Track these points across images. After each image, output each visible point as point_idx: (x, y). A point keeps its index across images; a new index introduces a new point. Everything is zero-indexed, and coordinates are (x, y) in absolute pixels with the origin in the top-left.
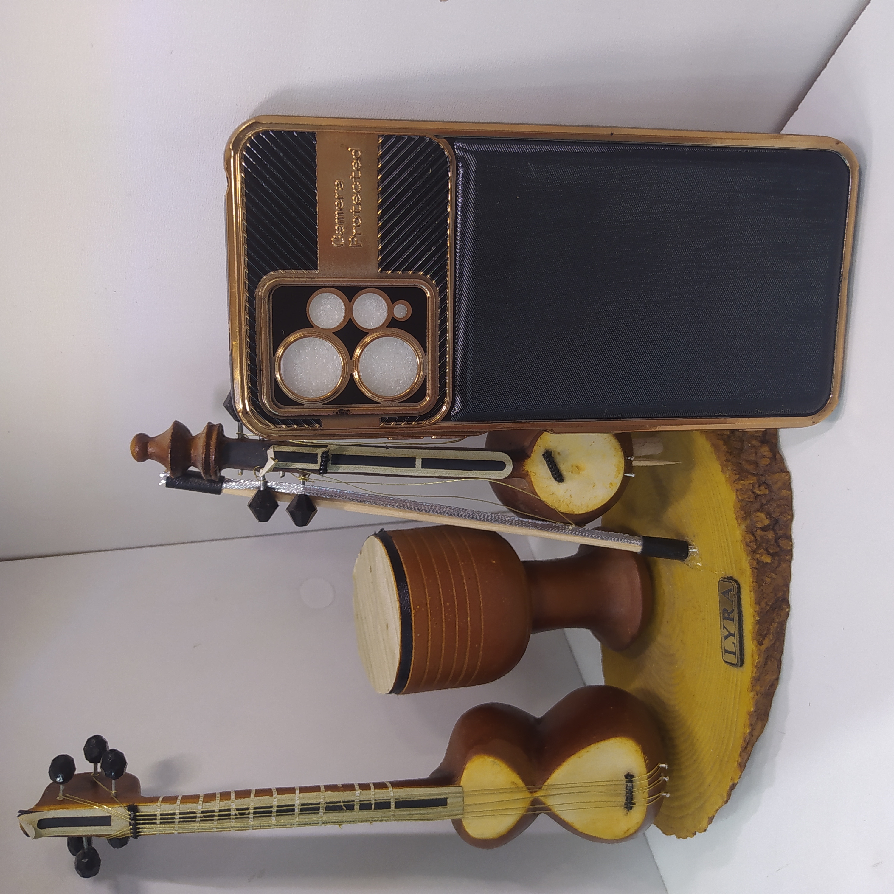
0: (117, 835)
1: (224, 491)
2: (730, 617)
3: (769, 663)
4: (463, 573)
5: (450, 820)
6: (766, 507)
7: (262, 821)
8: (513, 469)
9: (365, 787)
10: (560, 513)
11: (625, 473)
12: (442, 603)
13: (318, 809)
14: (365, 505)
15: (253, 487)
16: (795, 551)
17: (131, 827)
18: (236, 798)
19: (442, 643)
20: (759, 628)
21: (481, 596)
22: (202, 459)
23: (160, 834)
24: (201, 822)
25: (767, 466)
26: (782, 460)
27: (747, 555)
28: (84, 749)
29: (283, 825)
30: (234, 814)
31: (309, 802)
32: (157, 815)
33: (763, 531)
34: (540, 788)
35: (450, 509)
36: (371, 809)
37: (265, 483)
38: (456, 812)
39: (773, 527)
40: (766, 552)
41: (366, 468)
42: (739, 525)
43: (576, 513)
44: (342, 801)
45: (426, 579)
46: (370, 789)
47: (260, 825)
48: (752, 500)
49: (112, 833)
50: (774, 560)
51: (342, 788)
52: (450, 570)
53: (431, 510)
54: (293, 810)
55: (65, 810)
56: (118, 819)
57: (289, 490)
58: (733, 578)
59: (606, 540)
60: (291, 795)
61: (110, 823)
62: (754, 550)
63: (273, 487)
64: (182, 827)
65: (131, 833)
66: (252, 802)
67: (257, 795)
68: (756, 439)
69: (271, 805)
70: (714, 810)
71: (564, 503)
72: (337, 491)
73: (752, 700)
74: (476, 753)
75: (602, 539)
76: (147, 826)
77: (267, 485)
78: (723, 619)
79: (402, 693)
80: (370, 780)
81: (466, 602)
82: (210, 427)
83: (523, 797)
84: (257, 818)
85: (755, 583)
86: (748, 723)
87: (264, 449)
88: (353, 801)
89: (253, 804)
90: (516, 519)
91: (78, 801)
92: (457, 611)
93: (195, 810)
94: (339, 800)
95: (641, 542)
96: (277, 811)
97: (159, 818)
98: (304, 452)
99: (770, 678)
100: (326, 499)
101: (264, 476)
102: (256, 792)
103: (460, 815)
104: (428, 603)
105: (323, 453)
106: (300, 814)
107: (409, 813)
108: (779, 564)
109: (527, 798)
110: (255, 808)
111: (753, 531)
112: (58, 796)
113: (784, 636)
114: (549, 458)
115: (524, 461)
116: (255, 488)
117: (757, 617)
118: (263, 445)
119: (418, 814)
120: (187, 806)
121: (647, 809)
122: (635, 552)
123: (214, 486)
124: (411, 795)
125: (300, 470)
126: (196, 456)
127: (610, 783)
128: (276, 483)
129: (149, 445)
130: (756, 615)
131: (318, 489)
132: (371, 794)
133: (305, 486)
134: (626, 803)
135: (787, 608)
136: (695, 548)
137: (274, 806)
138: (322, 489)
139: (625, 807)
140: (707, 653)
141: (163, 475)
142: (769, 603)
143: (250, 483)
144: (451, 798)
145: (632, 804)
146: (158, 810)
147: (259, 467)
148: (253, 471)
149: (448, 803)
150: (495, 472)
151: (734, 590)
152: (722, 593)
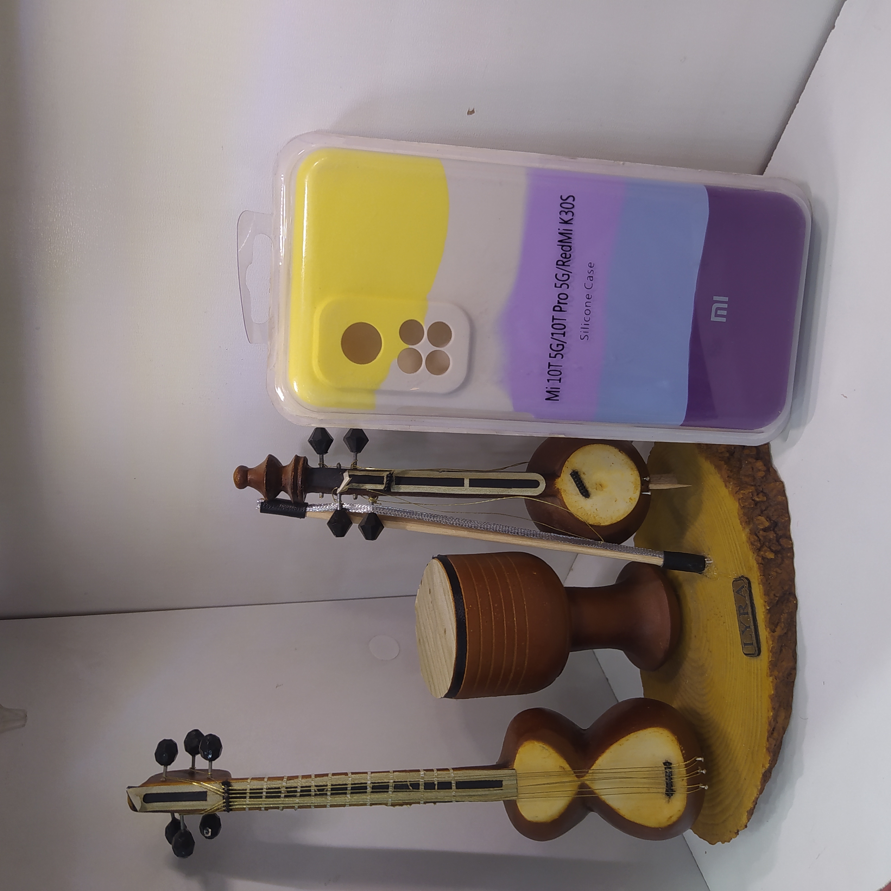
0: (211, 809)
1: (308, 514)
2: (745, 612)
3: (784, 650)
4: (508, 581)
5: (503, 801)
6: (766, 512)
7: (339, 799)
8: (546, 486)
10: (589, 526)
11: (642, 491)
12: (491, 604)
13: (387, 787)
16: (794, 549)
17: (224, 800)
18: (315, 778)
19: (492, 639)
20: (770, 616)
21: (524, 600)
22: (291, 483)
23: (249, 809)
24: (285, 798)
25: (762, 478)
26: (775, 472)
27: (754, 553)
28: (185, 740)
30: (314, 791)
31: (380, 781)
32: (247, 790)
33: (765, 532)
34: (587, 772)
36: (435, 789)
37: (341, 505)
38: (510, 794)
39: (774, 529)
40: (769, 549)
41: (423, 488)
42: (744, 528)
43: (602, 524)
44: (408, 781)
45: (477, 585)
46: (433, 772)
47: (337, 802)
48: (752, 506)
49: (207, 808)
50: (778, 557)
51: (409, 772)
54: (366, 788)
55: (167, 785)
56: (213, 794)
57: (361, 510)
58: (744, 577)
60: (364, 776)
61: (206, 798)
62: (759, 548)
63: (348, 508)
64: (269, 801)
65: (224, 807)
66: (329, 782)
67: (333, 776)
68: (751, 457)
69: (347, 783)
71: (592, 516)
73: (771, 684)
74: (526, 740)
76: (238, 799)
77: (342, 507)
78: (740, 616)
80: (434, 768)
81: (512, 605)
82: (297, 458)
83: (572, 781)
84: (334, 796)
85: (762, 577)
86: (770, 706)
87: (339, 474)
88: (419, 781)
90: (552, 534)
92: (504, 612)
93: (280, 786)
94: (406, 780)
95: (663, 556)
96: (352, 788)
97: (249, 794)
98: (373, 475)
99: (787, 665)
100: (391, 518)
102: (332, 774)
103: (513, 796)
104: (479, 603)
105: (388, 476)
106: (372, 792)
107: (468, 794)
108: (783, 560)
109: (574, 781)
110: (332, 785)
111: (757, 533)
113: (796, 628)
114: (576, 476)
115: (555, 480)
116: (333, 510)
117: (767, 607)
118: (339, 471)
119: (476, 795)
120: (273, 782)
121: (687, 797)
122: (659, 565)
123: (300, 509)
124: (470, 776)
125: (370, 490)
126: (286, 480)
127: (650, 769)
128: (350, 505)
129: (248, 473)
130: (766, 604)
131: (385, 509)
132: (434, 775)
133: (374, 506)
134: (666, 789)
135: (795, 601)
136: (711, 560)
137: (349, 784)
138: (387, 509)
139: (666, 793)
140: (730, 654)
141: (258, 501)
142: (777, 595)
143: (329, 505)
144: (506, 780)
145: (672, 790)
146: (248, 786)
147: (336, 488)
148: (331, 494)
149: (503, 785)
150: (531, 489)
151: (746, 585)
152: (736, 592)
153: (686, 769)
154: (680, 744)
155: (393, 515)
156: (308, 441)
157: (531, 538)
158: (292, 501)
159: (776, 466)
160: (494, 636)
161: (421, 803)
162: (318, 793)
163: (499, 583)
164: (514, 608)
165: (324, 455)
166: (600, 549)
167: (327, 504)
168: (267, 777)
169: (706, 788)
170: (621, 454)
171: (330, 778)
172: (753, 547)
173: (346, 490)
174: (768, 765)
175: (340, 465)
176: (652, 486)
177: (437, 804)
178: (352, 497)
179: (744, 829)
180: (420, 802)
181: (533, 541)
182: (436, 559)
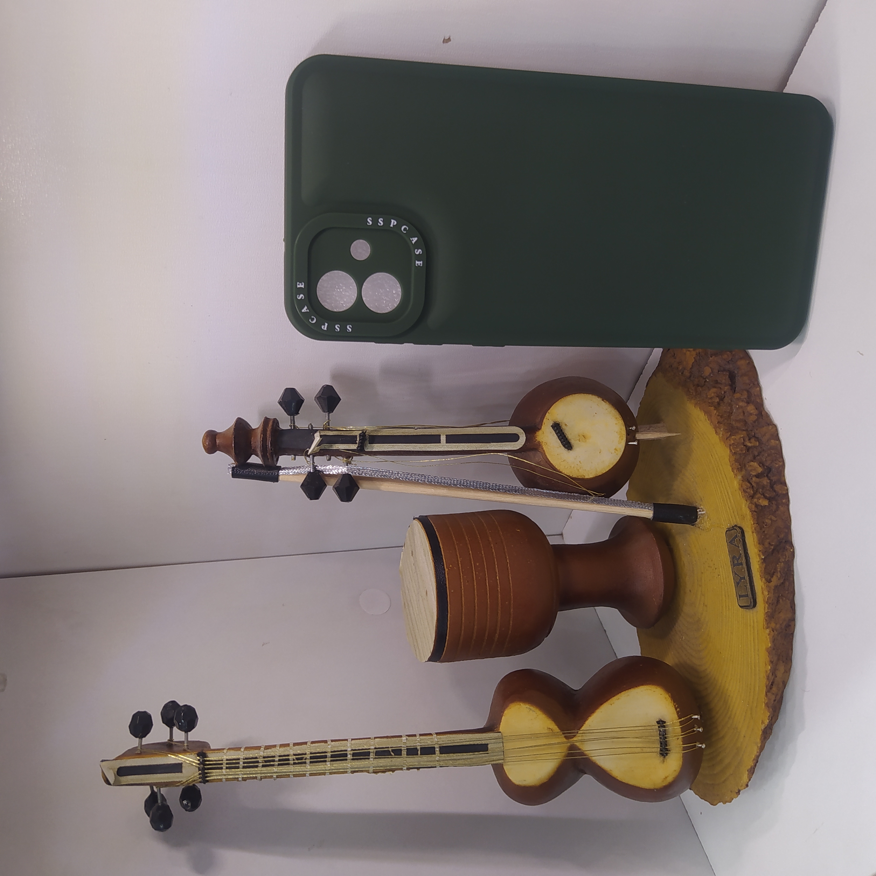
0: (187, 781)
1: (280, 478)
3: (781, 600)
4: (491, 540)
5: (490, 765)
6: (758, 457)
7: (318, 766)
8: (526, 439)
10: (572, 479)
11: (627, 441)
12: (473, 563)
13: (368, 754)
14: (400, 484)
16: (790, 494)
17: (200, 772)
18: (294, 746)
19: (474, 599)
20: (765, 566)
21: (507, 558)
23: (227, 780)
24: (263, 767)
25: (755, 422)
26: (768, 416)
27: (746, 500)
29: (337, 770)
30: (292, 760)
31: (360, 748)
32: (224, 760)
33: (758, 478)
34: (577, 734)
36: (417, 754)
38: (497, 757)
39: (767, 474)
40: (762, 496)
41: (398, 446)
42: (736, 475)
43: (586, 477)
44: (390, 747)
45: (457, 544)
46: (416, 737)
47: (316, 770)
48: (744, 452)
49: (182, 780)
50: (772, 503)
52: (479, 537)
54: (346, 755)
56: (188, 766)
57: (334, 471)
58: (738, 526)
60: (344, 743)
61: (181, 769)
62: (752, 495)
64: (247, 771)
65: (200, 778)
66: (307, 750)
67: (312, 744)
68: (742, 401)
69: (326, 751)
70: (753, 760)
71: (575, 469)
73: (768, 637)
74: (513, 701)
75: (616, 506)
76: (215, 770)
80: (417, 733)
81: (495, 563)
82: (266, 421)
83: (560, 742)
84: (314, 764)
85: (755, 525)
86: (768, 659)
88: (401, 747)
89: (309, 751)
90: (535, 489)
92: (486, 570)
93: (256, 755)
94: (387, 746)
95: (651, 509)
96: (332, 756)
97: (225, 764)
99: (784, 617)
100: (366, 480)
103: (500, 760)
104: (460, 562)
105: (360, 435)
106: (353, 759)
107: (453, 758)
108: (777, 509)
109: (563, 743)
110: (311, 753)
111: (749, 479)
113: (793, 577)
114: (557, 427)
115: (536, 433)
116: (306, 473)
117: (762, 556)
118: (312, 431)
119: (461, 759)
120: (250, 752)
121: (683, 757)
122: (649, 518)
123: (272, 473)
124: (454, 740)
125: (343, 450)
126: (255, 442)
127: (643, 728)
128: (324, 467)
129: (217, 437)
130: (761, 554)
131: (359, 470)
132: (416, 740)
133: (348, 467)
134: (660, 749)
135: (792, 548)
136: (703, 511)
137: (328, 751)
138: (363, 469)
139: (660, 753)
140: (726, 606)
141: (229, 466)
142: (772, 544)
143: (302, 468)
144: (491, 743)
145: (667, 750)
146: (225, 756)
147: (308, 449)
148: (303, 455)
149: (489, 749)
150: (511, 443)
151: (739, 535)
152: (729, 543)
153: (681, 726)
154: (674, 702)
155: (368, 476)
156: (278, 402)
157: (514, 494)
158: (263, 464)
159: (769, 409)
160: (476, 596)
161: (405, 770)
162: (297, 761)
163: (480, 542)
164: (496, 566)
165: (295, 416)
166: (586, 503)
167: (300, 467)
168: (245, 747)
169: (704, 746)
170: (604, 403)
171: (309, 747)
173: (318, 451)
174: (768, 721)
175: (312, 426)
176: (639, 436)
177: (421, 769)
178: (325, 458)
179: (745, 788)
180: (402, 768)
181: (516, 497)
182: (416, 519)
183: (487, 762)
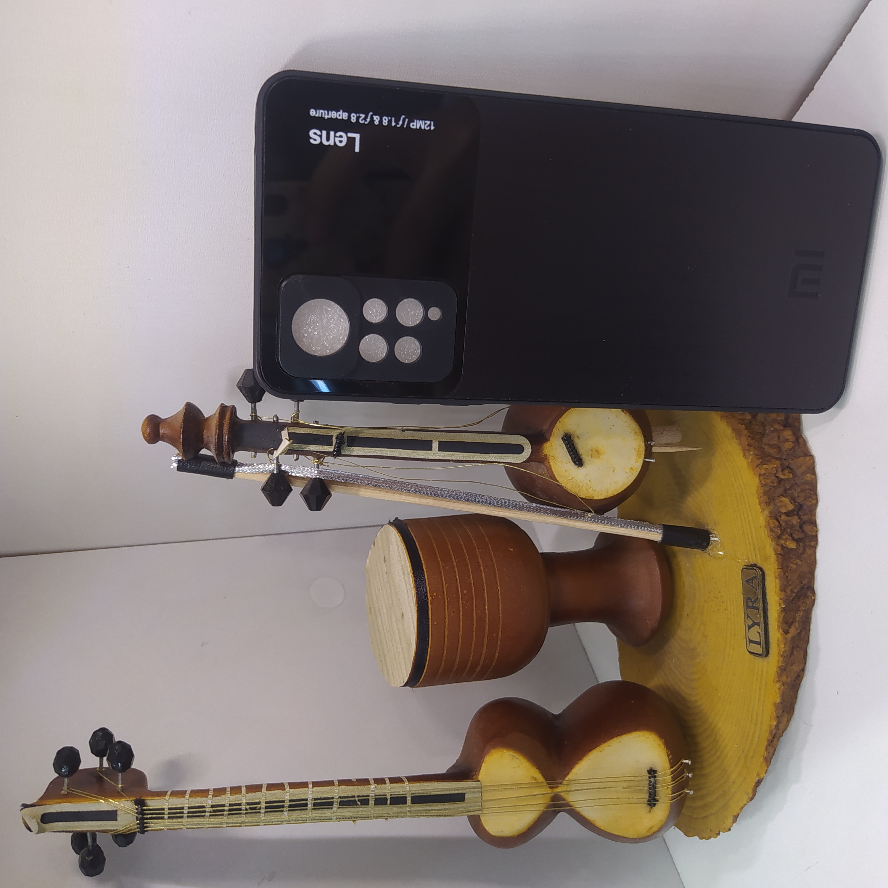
0: (123, 830)
1: (236, 475)
2: (754, 606)
3: (795, 652)
4: (480, 561)
5: (466, 816)
6: (790, 491)
7: (274, 817)
8: (531, 452)
9: (380, 781)
10: (580, 499)
11: (645, 458)
12: (460, 590)
13: (332, 804)
14: (380, 491)
15: (266, 471)
16: (819, 536)
17: (138, 821)
18: (246, 793)
19: (459, 631)
20: (785, 615)
22: (215, 440)
23: (168, 829)
24: (211, 817)
25: (790, 450)
26: (805, 443)
27: (772, 541)
28: (90, 742)
29: (295, 821)
30: (244, 809)
31: (323, 796)
32: (165, 809)
33: (787, 516)
34: (561, 783)
35: (467, 494)
37: (279, 466)
38: (474, 808)
39: (797, 513)
40: (790, 538)
41: (382, 450)
42: (763, 510)
43: (595, 498)
44: (356, 796)
45: (442, 566)
46: (385, 783)
47: (272, 820)
48: (775, 485)
49: (117, 828)
50: (799, 546)
51: (357, 783)
52: (467, 557)
53: (448, 495)
54: (306, 805)
55: (69, 804)
56: (124, 814)
57: (303, 474)
58: (757, 566)
59: (626, 528)
60: (304, 789)
61: (116, 817)
62: (778, 535)
63: (287, 470)
64: (192, 822)
65: (138, 828)
67: (268, 789)
68: (779, 423)
69: (283, 799)
70: (740, 807)
71: (584, 488)
72: (351, 475)
73: (778, 691)
74: (495, 746)
75: (621, 527)
76: (155, 820)
77: (280, 468)
78: (747, 608)
79: (417, 685)
81: (484, 590)
82: (223, 409)
83: (544, 793)
84: (269, 814)
85: (779, 570)
86: (774, 714)
87: (278, 430)
88: (368, 796)
89: (264, 798)
90: (534, 504)
91: (82, 795)
92: (474, 599)
93: (204, 804)
94: (353, 795)
95: (661, 531)
96: (290, 806)
97: (167, 813)
98: (319, 434)
99: (795, 668)
100: (340, 483)
101: (277, 458)
102: (267, 786)
103: (478, 811)
104: (445, 590)
105: (337, 435)
106: (313, 809)
107: (426, 809)
108: (805, 550)
110: (266, 803)
111: (777, 516)
112: (62, 790)
113: (810, 625)
114: (568, 440)
115: (543, 445)
117: (782, 605)
118: (276, 427)
119: (435, 810)
120: (197, 798)
121: (670, 806)
122: (655, 540)
123: (227, 469)
124: (428, 790)
126: (209, 437)
127: (633, 778)
128: (290, 467)
129: (160, 426)
130: (781, 602)
131: (333, 473)
132: (386, 789)
133: (320, 470)
134: (649, 800)
135: (813, 595)
136: (716, 537)
137: (286, 800)
138: (337, 473)
139: (647, 804)
140: (730, 645)
141: (174, 459)
142: (794, 591)
143: (263, 466)
144: (468, 793)
145: (655, 800)
146: (166, 804)
147: (272, 448)
148: (266, 453)
149: (466, 798)
150: (513, 455)
151: (759, 577)
152: (745, 581)
153: (672, 776)
154: (667, 749)
155: (343, 481)
156: (237, 385)
158: (217, 458)
159: (807, 437)
160: (461, 628)
161: (371, 819)
163: (469, 564)
164: (486, 593)
165: (257, 404)
166: (589, 522)
167: (260, 464)
168: (189, 793)
169: (692, 792)
170: (624, 414)
171: (264, 794)
172: (772, 534)
173: (285, 453)
175: (278, 418)
176: (655, 450)
179: (728, 831)
182: (395, 528)
183: (463, 813)
